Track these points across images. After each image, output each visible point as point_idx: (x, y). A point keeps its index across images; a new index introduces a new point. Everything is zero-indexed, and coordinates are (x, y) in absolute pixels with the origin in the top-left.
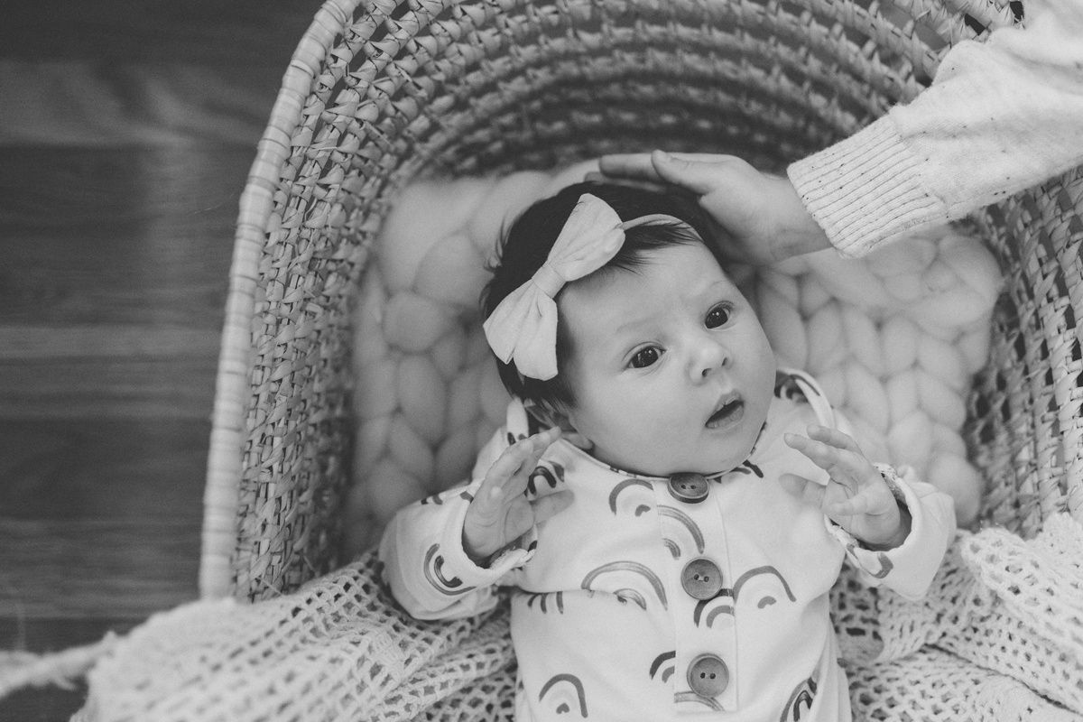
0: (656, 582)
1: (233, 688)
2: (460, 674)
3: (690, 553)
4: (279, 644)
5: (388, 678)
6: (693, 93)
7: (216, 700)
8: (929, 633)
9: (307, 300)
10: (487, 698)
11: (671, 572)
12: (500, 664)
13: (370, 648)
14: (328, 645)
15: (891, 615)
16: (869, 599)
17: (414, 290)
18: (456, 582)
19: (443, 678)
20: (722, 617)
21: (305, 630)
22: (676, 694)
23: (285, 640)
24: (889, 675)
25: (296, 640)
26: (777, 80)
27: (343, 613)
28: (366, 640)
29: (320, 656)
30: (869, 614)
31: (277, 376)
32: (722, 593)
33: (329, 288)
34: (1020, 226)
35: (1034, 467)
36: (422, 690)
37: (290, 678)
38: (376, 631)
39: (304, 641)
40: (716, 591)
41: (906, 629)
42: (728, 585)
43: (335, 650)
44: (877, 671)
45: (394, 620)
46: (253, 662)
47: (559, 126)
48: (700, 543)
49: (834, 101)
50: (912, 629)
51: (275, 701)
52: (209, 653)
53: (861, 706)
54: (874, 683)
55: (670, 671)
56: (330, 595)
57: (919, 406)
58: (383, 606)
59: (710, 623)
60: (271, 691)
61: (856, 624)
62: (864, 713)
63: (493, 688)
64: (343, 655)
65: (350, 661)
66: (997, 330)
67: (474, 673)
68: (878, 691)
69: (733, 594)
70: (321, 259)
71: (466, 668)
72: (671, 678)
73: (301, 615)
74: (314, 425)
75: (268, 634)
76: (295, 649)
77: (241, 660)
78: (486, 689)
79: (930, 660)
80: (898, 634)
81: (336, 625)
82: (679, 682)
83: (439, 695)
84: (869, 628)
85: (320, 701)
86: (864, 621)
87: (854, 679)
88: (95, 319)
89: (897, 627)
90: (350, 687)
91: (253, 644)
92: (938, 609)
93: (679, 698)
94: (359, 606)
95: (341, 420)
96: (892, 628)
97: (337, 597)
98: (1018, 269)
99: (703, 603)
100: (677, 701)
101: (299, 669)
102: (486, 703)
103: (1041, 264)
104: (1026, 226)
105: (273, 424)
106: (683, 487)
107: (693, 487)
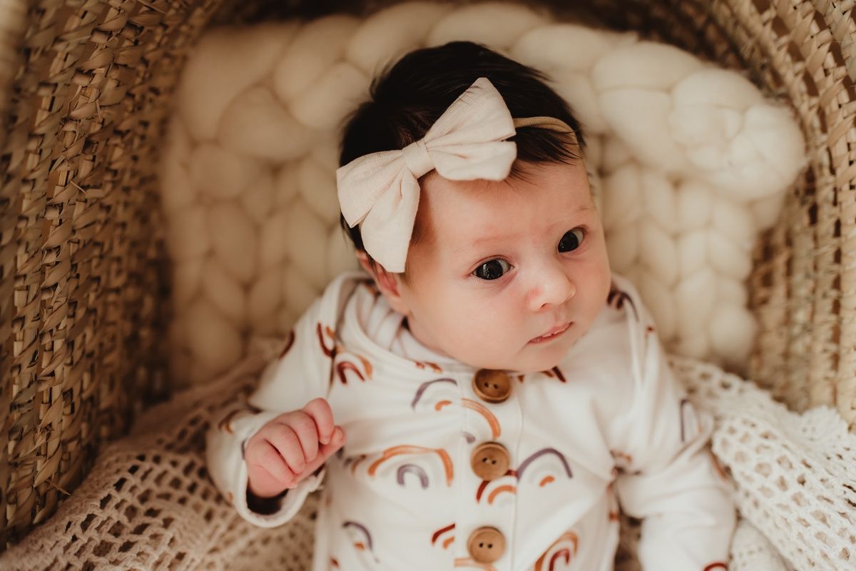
9: (83, 189)
11: (462, 457)
20: (504, 494)
22: (457, 559)
32: (509, 473)
33: (116, 161)
34: (834, 105)
35: (808, 329)
40: (502, 472)
42: (514, 467)
55: (452, 540)
57: (709, 264)
59: (491, 499)
69: (517, 474)
70: (98, 143)
72: (451, 546)
82: (460, 549)
93: (458, 562)
98: (823, 143)
100: (457, 565)
103: (849, 149)
104: (840, 106)
105: (51, 331)
106: (487, 385)
107: (496, 386)
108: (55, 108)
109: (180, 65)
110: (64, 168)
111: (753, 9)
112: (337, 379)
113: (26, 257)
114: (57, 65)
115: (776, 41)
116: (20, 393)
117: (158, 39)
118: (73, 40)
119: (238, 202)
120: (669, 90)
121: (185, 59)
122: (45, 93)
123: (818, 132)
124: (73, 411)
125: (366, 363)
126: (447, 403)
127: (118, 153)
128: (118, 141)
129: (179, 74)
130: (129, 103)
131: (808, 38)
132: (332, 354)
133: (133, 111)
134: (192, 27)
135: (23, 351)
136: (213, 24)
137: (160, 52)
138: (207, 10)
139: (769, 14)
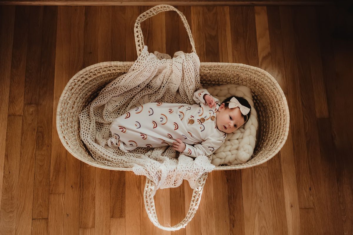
0: (201, 115)
3: (206, 119)
6: (268, 126)
9: (233, 75)
11: (203, 117)
17: (237, 90)
18: (200, 94)
20: (199, 123)
26: (269, 135)
31: (223, 71)
32: (201, 122)
48: (207, 120)
52: (195, 63)
57: (227, 156)
59: (198, 121)
69: (201, 124)
74: (218, 78)
82: (191, 119)
83: (188, 97)
93: (189, 119)
95: (220, 84)
99: (200, 121)
120: (250, 145)
126: (210, 114)
133: (241, 80)
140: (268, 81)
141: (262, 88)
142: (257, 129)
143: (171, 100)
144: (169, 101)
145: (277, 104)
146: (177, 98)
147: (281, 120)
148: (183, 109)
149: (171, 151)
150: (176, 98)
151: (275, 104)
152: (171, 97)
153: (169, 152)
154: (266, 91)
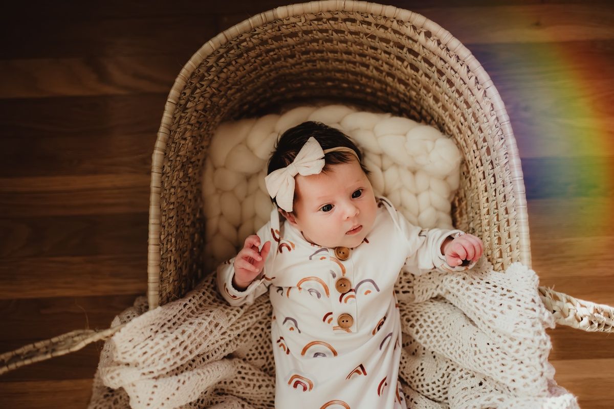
0: (325, 286)
1: (163, 339)
2: (249, 321)
3: (339, 275)
4: (179, 319)
5: (222, 327)
6: (338, 75)
7: (157, 344)
8: (433, 293)
9: (181, 182)
10: (261, 326)
11: (332, 284)
12: (265, 314)
13: (214, 317)
14: (197, 317)
15: (419, 286)
16: (412, 278)
17: (225, 167)
19: (242, 323)
20: (350, 299)
21: (189, 313)
22: (334, 327)
23: (181, 317)
24: (418, 310)
25: (185, 317)
26: (372, 72)
27: (202, 303)
28: (212, 314)
29: (194, 322)
30: (410, 285)
31: (171, 215)
32: (351, 290)
33: (190, 173)
36: (235, 329)
37: (183, 332)
38: (215, 310)
39: (188, 316)
40: (349, 290)
41: (425, 292)
42: (353, 287)
43: (200, 320)
44: (413, 309)
45: (224, 305)
46: (169, 328)
47: (283, 89)
48: (344, 272)
49: (396, 80)
50: (427, 291)
51: (178, 342)
52: (153, 327)
53: (406, 323)
54: (412, 313)
55: (331, 319)
56: (197, 297)
57: (431, 205)
58: (219, 300)
59: (346, 301)
60: (177, 338)
61: (406, 289)
62: (407, 325)
63: (263, 322)
64: (203, 321)
65: (206, 323)
66: (462, 174)
67: (255, 319)
68: (413, 316)
69: (355, 291)
70: (185, 166)
71: (251, 318)
72: (332, 322)
73: (187, 307)
74: (188, 226)
75: (174, 316)
76: (185, 321)
77: (165, 328)
78: (260, 323)
79: (434, 305)
80: (421, 293)
81: (201, 309)
82: (335, 323)
84: (410, 290)
85: (195, 339)
86: (409, 287)
87: (404, 312)
88: (95, 172)
89: (421, 291)
90: (206, 333)
91: (169, 321)
92: (437, 284)
93: (335, 328)
94: (209, 301)
95: (198, 219)
96: (419, 291)
97: (200, 297)
99: (343, 295)
100: (334, 330)
101: (186, 329)
102: (260, 328)
103: (474, 152)
104: (469, 136)
105: (171, 234)
106: (340, 252)
107: (343, 253)
108: (176, 151)
109: (211, 137)
110: (176, 173)
111: (434, 102)
112: (279, 251)
113: (165, 204)
114: (177, 136)
115: (444, 114)
116: (163, 254)
117: (205, 127)
118: (183, 127)
119: (232, 191)
120: (405, 135)
121: (213, 135)
122: (173, 145)
123: (465, 148)
124: (176, 269)
125: (292, 244)
126: (325, 258)
127: (190, 170)
128: (190, 165)
129: (210, 140)
130: (195, 151)
131: (454, 112)
132: (278, 241)
133: (196, 154)
134: (216, 122)
135: (164, 238)
136: (224, 121)
137: (205, 132)
138: (221, 116)
139: (440, 104)
140: (212, 67)
141: (229, 85)
142: (353, 108)
143: (253, 374)
144: (258, 381)
145: (289, 39)
146: (248, 355)
147: (343, 32)
148: (295, 341)
149: (418, 375)
150: (247, 358)
151: (282, 47)
152: (246, 374)
153: (420, 380)
154: (238, 73)
